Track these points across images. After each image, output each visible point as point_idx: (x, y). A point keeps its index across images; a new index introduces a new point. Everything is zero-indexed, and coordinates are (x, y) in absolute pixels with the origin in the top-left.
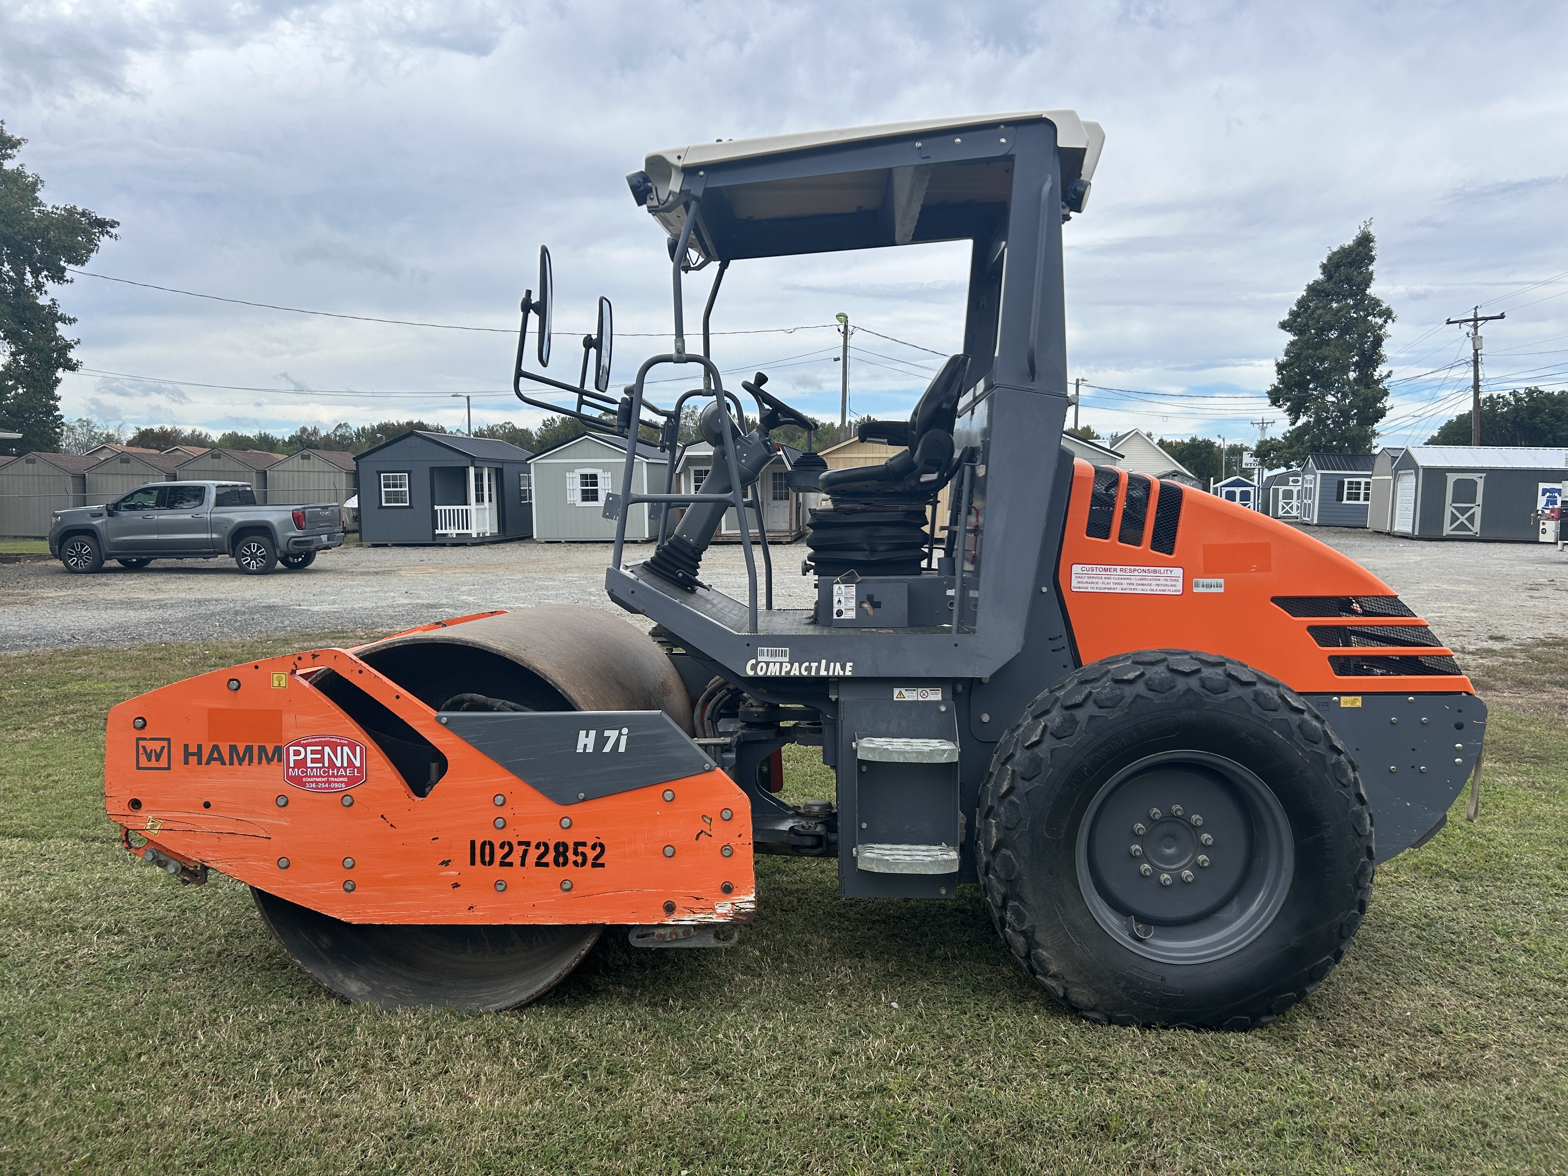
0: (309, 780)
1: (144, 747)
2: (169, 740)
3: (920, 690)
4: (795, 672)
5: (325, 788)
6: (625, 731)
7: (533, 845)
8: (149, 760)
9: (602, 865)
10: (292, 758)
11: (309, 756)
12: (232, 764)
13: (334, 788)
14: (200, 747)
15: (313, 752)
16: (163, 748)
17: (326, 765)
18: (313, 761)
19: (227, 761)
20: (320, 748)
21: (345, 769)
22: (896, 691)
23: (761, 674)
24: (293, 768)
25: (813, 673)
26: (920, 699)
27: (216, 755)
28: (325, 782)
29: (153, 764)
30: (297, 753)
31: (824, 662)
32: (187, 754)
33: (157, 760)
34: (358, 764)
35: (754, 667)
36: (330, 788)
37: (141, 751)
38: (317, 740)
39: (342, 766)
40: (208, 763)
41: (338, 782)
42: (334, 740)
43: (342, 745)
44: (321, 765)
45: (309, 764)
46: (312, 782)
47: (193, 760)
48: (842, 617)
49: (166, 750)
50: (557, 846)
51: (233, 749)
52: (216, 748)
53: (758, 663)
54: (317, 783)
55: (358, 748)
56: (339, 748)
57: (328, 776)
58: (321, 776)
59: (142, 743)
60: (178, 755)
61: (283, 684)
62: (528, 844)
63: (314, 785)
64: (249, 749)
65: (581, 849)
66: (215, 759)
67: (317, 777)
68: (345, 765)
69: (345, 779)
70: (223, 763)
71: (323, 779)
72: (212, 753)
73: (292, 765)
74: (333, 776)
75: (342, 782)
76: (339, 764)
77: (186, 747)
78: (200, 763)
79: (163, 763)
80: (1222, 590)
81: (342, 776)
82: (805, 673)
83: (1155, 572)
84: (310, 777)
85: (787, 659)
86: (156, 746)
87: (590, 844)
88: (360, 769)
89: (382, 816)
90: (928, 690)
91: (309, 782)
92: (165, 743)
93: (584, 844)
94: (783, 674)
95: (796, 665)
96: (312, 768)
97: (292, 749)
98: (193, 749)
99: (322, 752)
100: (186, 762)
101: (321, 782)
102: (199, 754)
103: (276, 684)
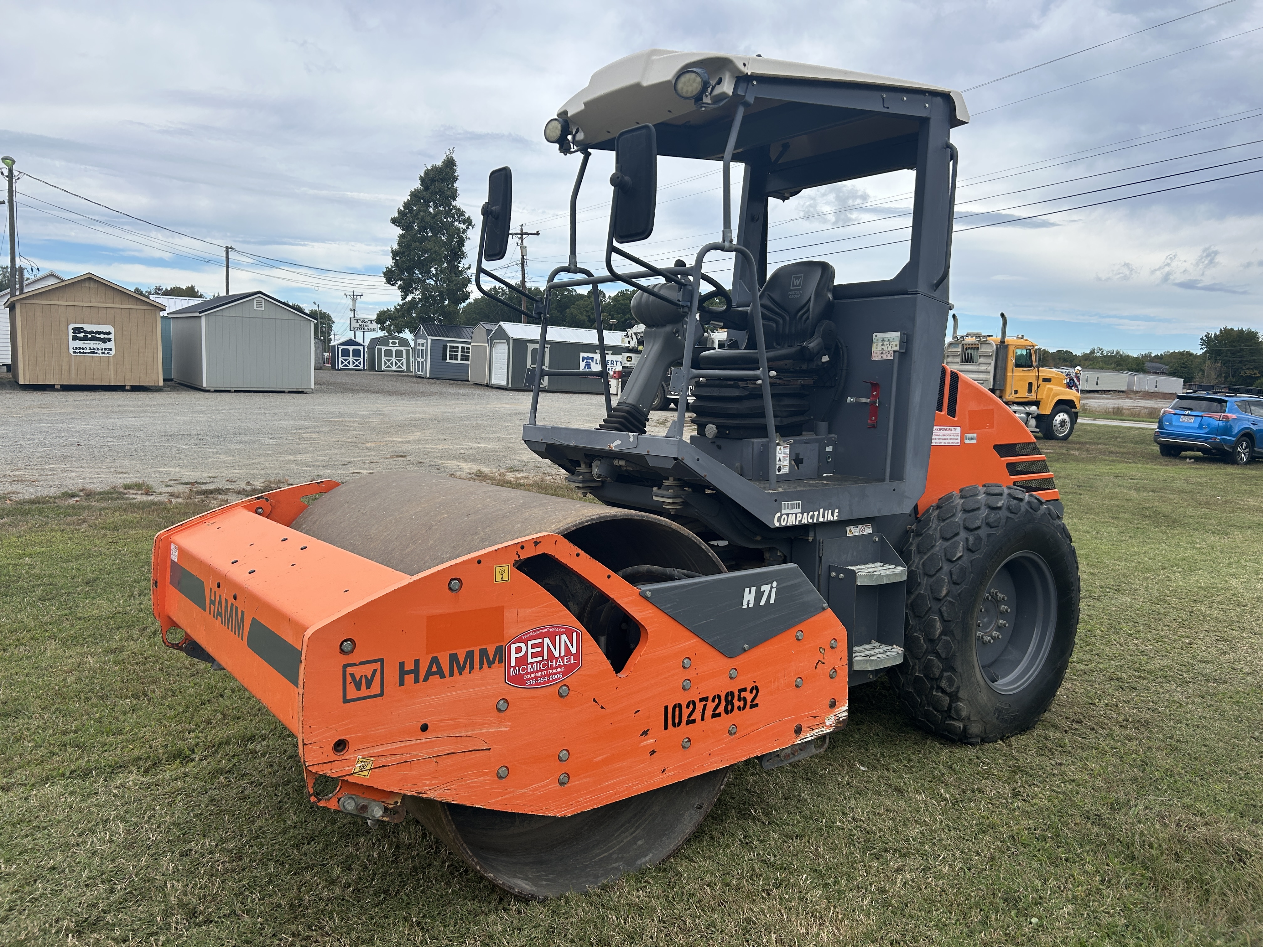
0: (529, 676)
1: (352, 675)
2: (381, 661)
3: (860, 526)
4: (804, 521)
5: (545, 682)
6: (775, 584)
7: (710, 699)
8: (358, 688)
9: (757, 705)
10: (514, 656)
11: (530, 651)
12: (451, 675)
13: (553, 681)
14: (417, 662)
15: (533, 646)
16: (375, 671)
17: (546, 658)
18: (534, 655)
19: (447, 673)
20: (540, 641)
21: (562, 658)
22: (848, 529)
23: (783, 524)
24: (514, 667)
25: (815, 521)
26: (861, 533)
27: (434, 669)
28: (544, 676)
29: (364, 692)
30: (518, 650)
31: (822, 510)
32: (403, 673)
33: (368, 687)
34: (574, 651)
35: (779, 519)
36: (549, 681)
37: (349, 679)
38: (538, 632)
39: (560, 656)
40: (426, 679)
41: (555, 674)
42: (553, 629)
43: (560, 634)
44: (540, 659)
45: (530, 660)
46: (532, 679)
47: (409, 678)
48: (781, 473)
49: (378, 673)
50: (727, 695)
51: (453, 658)
52: (435, 660)
53: (782, 515)
54: (536, 678)
55: (575, 634)
56: (558, 637)
57: (548, 669)
58: (541, 670)
59: (349, 670)
60: (392, 674)
61: (506, 577)
62: (706, 699)
63: (534, 682)
64: (470, 655)
65: (743, 695)
66: (435, 673)
67: (537, 672)
68: (563, 654)
69: (563, 669)
70: (443, 676)
71: (543, 673)
72: (430, 667)
73: (513, 664)
74: (552, 668)
75: (559, 673)
76: (557, 654)
77: (402, 665)
78: (417, 681)
79: (375, 688)
80: (974, 441)
81: (560, 666)
82: (810, 521)
83: (949, 430)
84: (531, 673)
85: (799, 510)
86: (367, 670)
87: (749, 689)
88: (576, 656)
89: (594, 700)
90: (864, 526)
91: (529, 679)
92: (377, 666)
93: (744, 690)
94: (797, 523)
95: (805, 514)
96: (532, 664)
97: (513, 647)
98: (409, 666)
99: (541, 645)
100: (402, 683)
101: (540, 677)
102: (416, 671)
103: (499, 578)
